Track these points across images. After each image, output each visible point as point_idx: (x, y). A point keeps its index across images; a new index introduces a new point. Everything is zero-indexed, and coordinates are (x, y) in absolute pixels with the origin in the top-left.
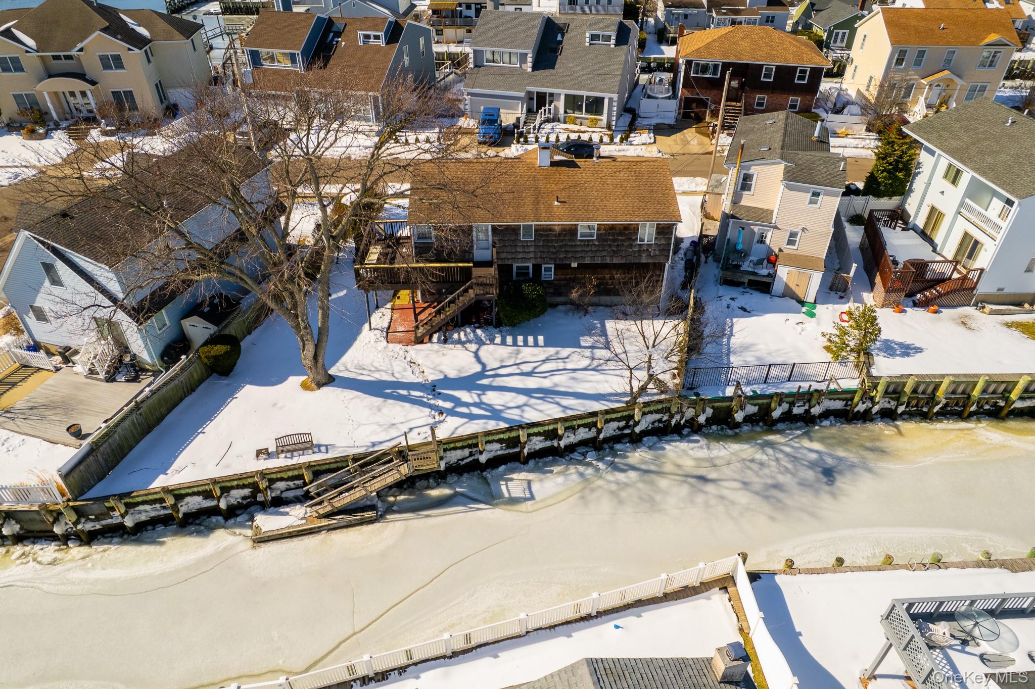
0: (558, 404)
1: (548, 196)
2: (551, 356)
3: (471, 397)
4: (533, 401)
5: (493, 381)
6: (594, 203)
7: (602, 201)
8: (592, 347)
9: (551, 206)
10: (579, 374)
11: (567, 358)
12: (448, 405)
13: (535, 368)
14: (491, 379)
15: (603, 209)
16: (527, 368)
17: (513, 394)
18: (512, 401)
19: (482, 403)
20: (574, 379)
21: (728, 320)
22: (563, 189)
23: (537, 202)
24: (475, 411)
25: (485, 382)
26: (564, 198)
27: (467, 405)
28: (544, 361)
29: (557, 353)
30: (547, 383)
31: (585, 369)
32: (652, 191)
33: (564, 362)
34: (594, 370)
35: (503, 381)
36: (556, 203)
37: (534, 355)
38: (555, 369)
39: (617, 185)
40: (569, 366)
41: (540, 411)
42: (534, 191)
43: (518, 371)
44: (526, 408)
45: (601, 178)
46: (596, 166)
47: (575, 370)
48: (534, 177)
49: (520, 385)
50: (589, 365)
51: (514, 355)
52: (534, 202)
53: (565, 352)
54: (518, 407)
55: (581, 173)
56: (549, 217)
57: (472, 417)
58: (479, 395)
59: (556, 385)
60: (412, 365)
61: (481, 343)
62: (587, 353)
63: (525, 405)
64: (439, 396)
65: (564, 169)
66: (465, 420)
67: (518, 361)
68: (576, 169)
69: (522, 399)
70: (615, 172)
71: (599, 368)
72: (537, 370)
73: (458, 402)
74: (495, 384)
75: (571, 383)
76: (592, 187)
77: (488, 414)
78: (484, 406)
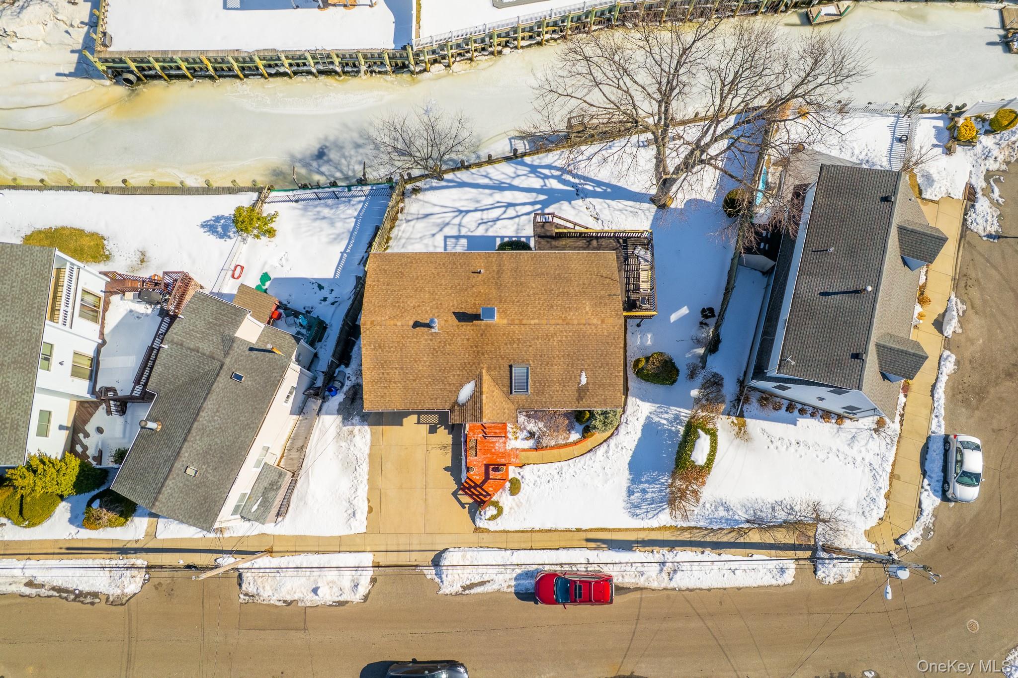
0: (491, 179)
1: (489, 279)
2: (492, 226)
3: (550, 184)
4: (508, 181)
5: (536, 198)
6: (446, 272)
7: (438, 274)
8: (458, 237)
9: (487, 269)
10: (472, 206)
11: (480, 224)
12: (569, 178)
13: (505, 212)
14: (537, 200)
16: (511, 212)
17: (521, 186)
18: (523, 181)
19: (543, 179)
20: (478, 202)
21: (337, 276)
22: (473, 287)
23: (500, 272)
24: (546, 172)
25: (542, 197)
26: (474, 277)
27: (553, 177)
28: (498, 219)
29: (487, 230)
30: (499, 196)
31: (468, 212)
32: (388, 285)
33: (482, 219)
34: (461, 212)
35: (529, 198)
36: (482, 270)
37: (505, 227)
38: (490, 211)
39: (421, 291)
40: (478, 215)
41: (503, 173)
42: (501, 285)
43: (518, 208)
44: (513, 175)
45: (434, 300)
46: (436, 315)
47: (476, 210)
48: (501, 301)
49: (516, 193)
50: (464, 216)
51: (520, 227)
52: (502, 273)
53: (480, 232)
54: (518, 176)
55: (453, 306)
56: (489, 257)
57: (550, 167)
58: (545, 185)
59: (491, 195)
60: (596, 216)
62: (464, 232)
63: (514, 178)
64: (573, 185)
65: (470, 311)
66: (554, 165)
67: (517, 220)
68: (457, 311)
69: (516, 182)
70: (419, 306)
71: (456, 214)
72: (504, 209)
73: (559, 179)
74: (534, 194)
75: (480, 197)
76: (446, 289)
77: (539, 170)
78: (542, 176)
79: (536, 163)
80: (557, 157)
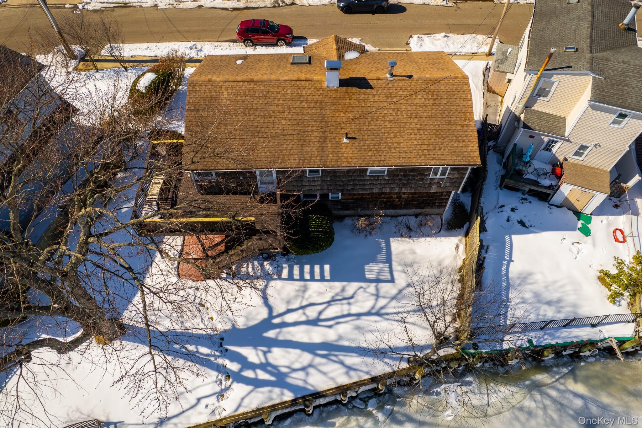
0: (342, 363)
1: (336, 130)
2: (337, 294)
3: (257, 355)
4: (318, 360)
5: (279, 333)
6: (386, 139)
7: (395, 136)
8: (377, 281)
9: (339, 143)
10: (364, 321)
11: (352, 297)
12: (234, 367)
13: (320, 313)
14: (277, 330)
15: (395, 149)
16: (312, 313)
17: (298, 351)
18: (297, 361)
19: (268, 364)
20: (358, 328)
21: (507, 237)
22: (353, 120)
23: (323, 139)
24: (262, 375)
25: (271, 334)
26: (354, 132)
27: (253, 367)
28: (329, 303)
29: (343, 290)
30: (330, 335)
31: (369, 314)
32: (450, 121)
33: (349, 304)
34: (378, 314)
35: (289, 333)
36: (345, 140)
37: (320, 294)
38: (339, 314)
39: (411, 114)
40: (355, 309)
41: (324, 374)
42: (321, 122)
43: (303, 318)
44: (311, 370)
45: (395, 103)
46: (390, 85)
47: (359, 315)
48: (321, 102)
49: (304, 339)
50: (373, 308)
51: (301, 294)
52: (321, 138)
53: (352, 287)
54: (303, 369)
55: (374, 96)
56: (336, 160)
57: (257, 383)
58: (265, 353)
59: (340, 338)
60: (201, 308)
61: (268, 277)
62: (372, 288)
63: (310, 366)
64: (225, 353)
65: (355, 90)
66: (250, 388)
67: (305, 303)
68: (369, 91)
69: (306, 358)
70: (411, 95)
71: (383, 311)
72: (323, 317)
73: (246, 364)
74: (281, 338)
75: (355, 335)
76: (384, 117)
77: (273, 379)
78: (269, 368)
79: (277, 390)
80: (246, 401)
